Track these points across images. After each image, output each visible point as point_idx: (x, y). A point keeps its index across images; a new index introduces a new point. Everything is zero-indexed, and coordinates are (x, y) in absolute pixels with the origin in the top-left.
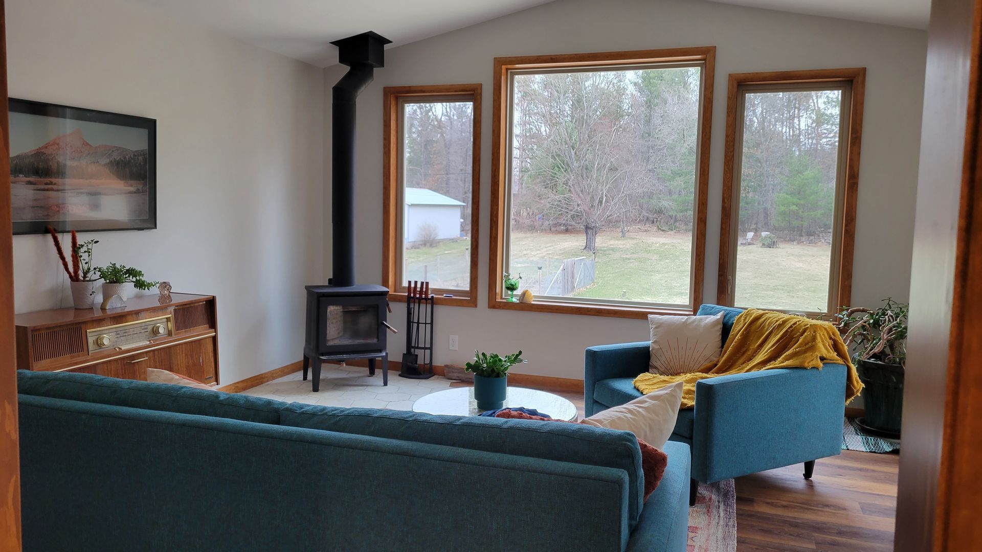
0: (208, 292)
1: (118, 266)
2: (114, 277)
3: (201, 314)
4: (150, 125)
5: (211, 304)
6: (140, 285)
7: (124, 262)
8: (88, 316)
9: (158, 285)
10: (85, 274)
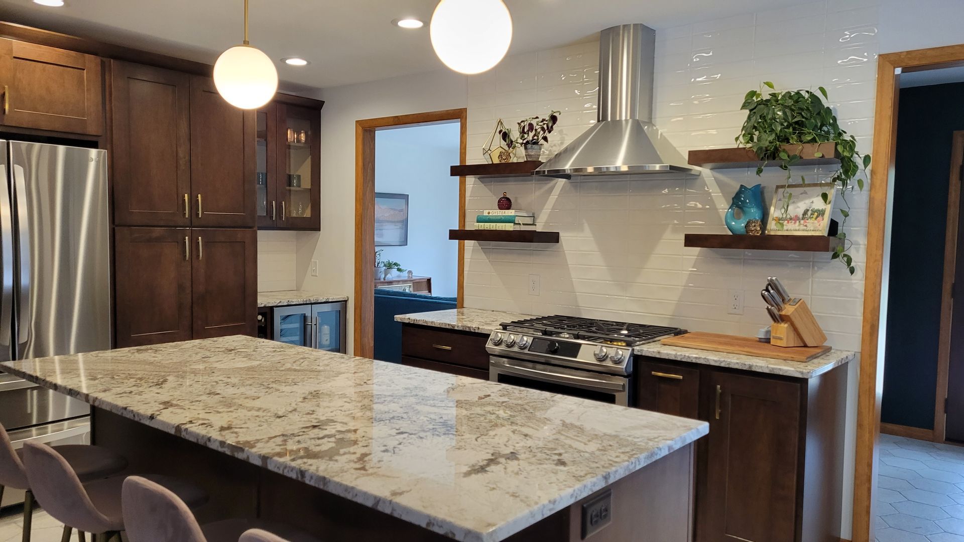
0: (428, 276)
1: (391, 262)
2: (389, 266)
3: (425, 285)
4: (405, 197)
5: (429, 280)
6: (399, 270)
7: (393, 260)
8: (378, 281)
9: (407, 271)
10: (378, 264)
